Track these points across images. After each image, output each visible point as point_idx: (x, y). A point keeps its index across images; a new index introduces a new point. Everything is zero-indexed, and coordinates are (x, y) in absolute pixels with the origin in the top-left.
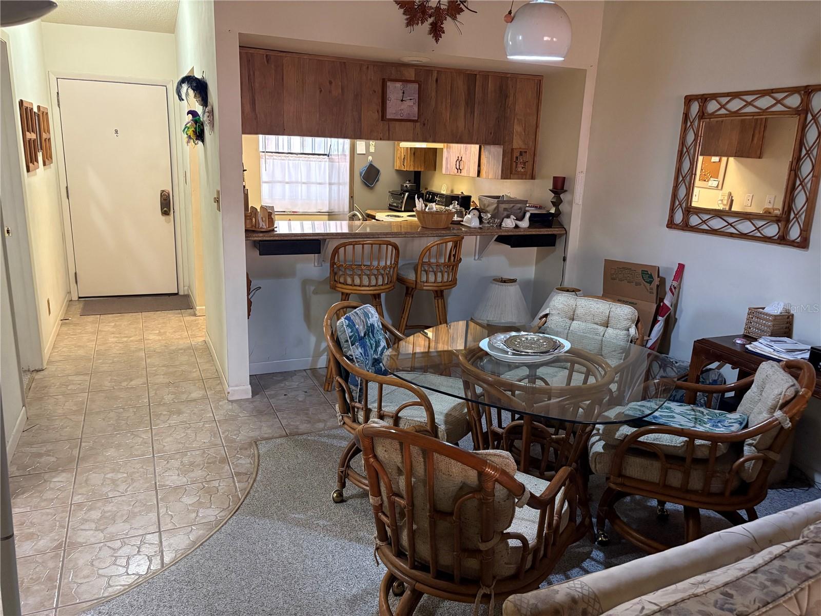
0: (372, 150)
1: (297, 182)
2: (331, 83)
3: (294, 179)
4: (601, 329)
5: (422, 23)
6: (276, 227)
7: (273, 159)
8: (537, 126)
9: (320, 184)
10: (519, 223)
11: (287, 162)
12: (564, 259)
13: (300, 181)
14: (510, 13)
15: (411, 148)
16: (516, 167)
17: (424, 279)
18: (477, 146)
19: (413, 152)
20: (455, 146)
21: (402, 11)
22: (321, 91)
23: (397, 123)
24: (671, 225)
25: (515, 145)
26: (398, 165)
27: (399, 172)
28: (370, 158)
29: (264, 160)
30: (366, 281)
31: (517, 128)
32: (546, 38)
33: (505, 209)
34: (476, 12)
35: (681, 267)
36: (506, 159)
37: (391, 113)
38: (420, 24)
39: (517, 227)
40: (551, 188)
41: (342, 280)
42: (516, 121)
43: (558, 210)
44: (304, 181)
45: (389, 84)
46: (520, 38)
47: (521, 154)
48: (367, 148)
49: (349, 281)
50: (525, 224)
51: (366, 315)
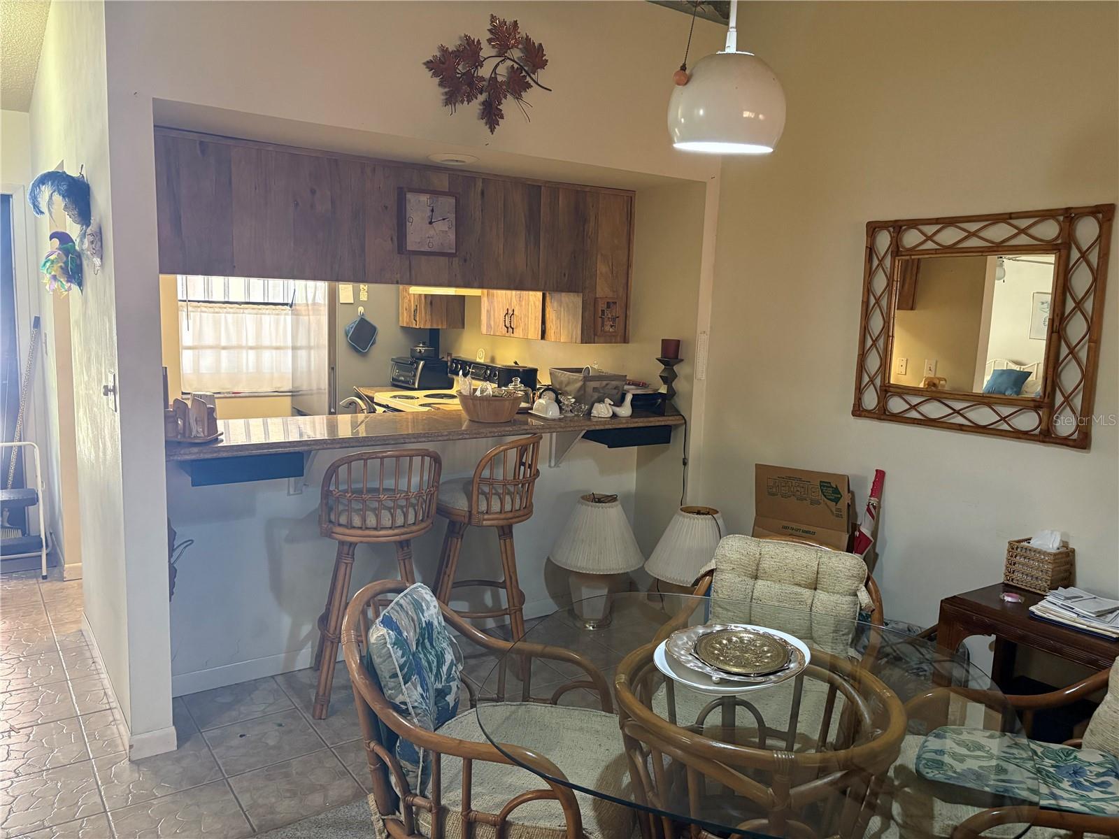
0: (364, 297)
1: (240, 347)
2: (313, 192)
3: (234, 343)
4: (807, 593)
5: (469, 101)
6: (222, 434)
7: (202, 312)
8: (629, 266)
9: (277, 348)
10: (619, 410)
11: (223, 315)
12: (685, 463)
13: (244, 344)
14: (683, 68)
15: (426, 295)
16: (603, 326)
17: (483, 507)
18: (539, 294)
19: (429, 302)
20: (501, 295)
21: (437, 80)
22: (297, 205)
23: (423, 258)
24: (858, 411)
25: (599, 294)
26: (405, 320)
27: (407, 330)
28: (361, 309)
29: (184, 314)
30: (386, 520)
31: (602, 268)
32: (746, 114)
33: (595, 389)
34: (551, 90)
35: (880, 475)
36: (586, 314)
37: (414, 240)
38: (466, 103)
39: (614, 415)
40: (659, 356)
41: (343, 520)
42: (599, 256)
43: (670, 389)
44: (251, 343)
45: (409, 196)
46: (701, 112)
47: (608, 306)
48: (356, 294)
49: (357, 521)
50: (625, 411)
51: (418, 606)
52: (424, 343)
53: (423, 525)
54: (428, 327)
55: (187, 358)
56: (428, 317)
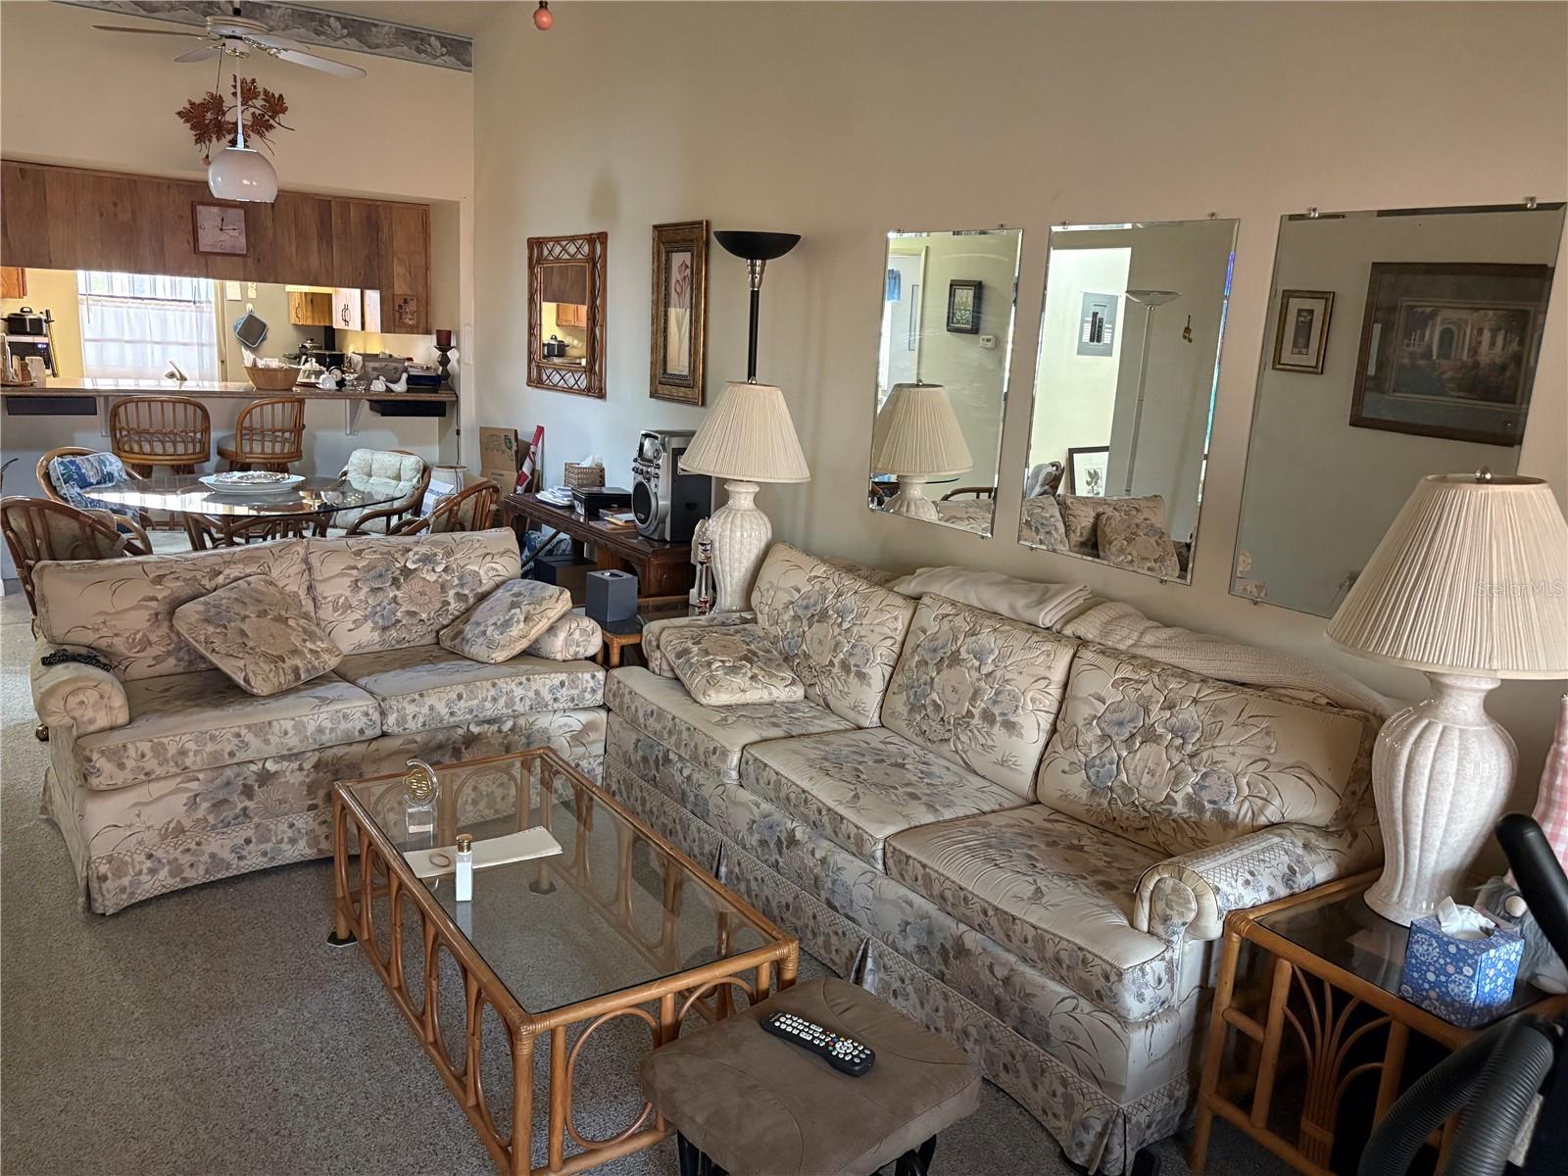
0: (252, 294)
1: (143, 341)
2: (115, 204)
3: (138, 337)
4: (394, 482)
5: (218, 140)
6: (35, 380)
7: (103, 305)
8: (427, 268)
9: (185, 344)
10: (392, 386)
11: (99, 308)
12: (458, 432)
13: (148, 339)
14: (207, 157)
16: (400, 318)
17: (248, 449)
18: (358, 291)
19: (309, 299)
20: (343, 291)
21: (189, 125)
22: (102, 215)
24: (530, 382)
25: (398, 290)
26: (293, 320)
27: (296, 326)
28: (250, 306)
29: (85, 308)
30: (158, 448)
31: (398, 269)
32: (245, 182)
33: (374, 369)
35: (540, 430)
36: (385, 309)
37: (205, 244)
39: (389, 390)
40: (437, 345)
41: (127, 448)
42: (395, 260)
43: (445, 370)
44: (157, 338)
45: (199, 208)
47: (405, 301)
48: (244, 292)
50: (400, 387)
51: (102, 462)
52: (312, 340)
53: (200, 455)
54: (309, 323)
55: (90, 352)
56: (309, 314)
